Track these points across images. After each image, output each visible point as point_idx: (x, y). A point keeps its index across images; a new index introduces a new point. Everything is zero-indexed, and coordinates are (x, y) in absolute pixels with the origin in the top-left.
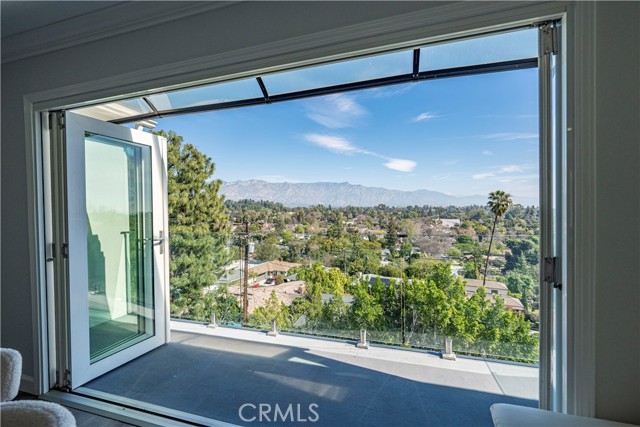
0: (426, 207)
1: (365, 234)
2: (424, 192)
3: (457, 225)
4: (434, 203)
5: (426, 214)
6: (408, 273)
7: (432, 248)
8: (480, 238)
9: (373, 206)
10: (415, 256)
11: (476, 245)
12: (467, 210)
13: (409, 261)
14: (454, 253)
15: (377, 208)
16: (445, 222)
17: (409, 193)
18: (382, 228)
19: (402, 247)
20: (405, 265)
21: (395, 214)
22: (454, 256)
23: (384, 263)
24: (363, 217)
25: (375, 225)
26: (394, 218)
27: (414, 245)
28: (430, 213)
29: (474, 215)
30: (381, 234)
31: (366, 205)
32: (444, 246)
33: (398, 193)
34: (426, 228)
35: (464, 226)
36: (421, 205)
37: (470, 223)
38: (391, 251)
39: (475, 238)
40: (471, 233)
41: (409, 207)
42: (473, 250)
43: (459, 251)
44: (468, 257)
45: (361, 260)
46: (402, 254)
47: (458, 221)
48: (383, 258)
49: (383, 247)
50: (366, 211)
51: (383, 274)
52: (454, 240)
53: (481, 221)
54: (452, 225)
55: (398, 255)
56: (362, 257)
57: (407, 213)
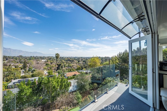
0: (36, 57)
1: (13, 66)
2: (36, 53)
3: (45, 61)
4: (39, 55)
5: (37, 58)
6: (33, 76)
7: (39, 68)
8: (51, 64)
9: (16, 56)
10: (34, 70)
11: (50, 65)
12: (48, 57)
13: (32, 72)
14: (45, 68)
15: (19, 57)
16: (42, 60)
17: (31, 52)
18: (21, 63)
19: (29, 68)
20: (31, 74)
21: (26, 58)
22: (45, 69)
23: (22, 74)
24: (12, 60)
25: (18, 62)
26: (26, 60)
27: (33, 67)
28: (38, 58)
29: (50, 58)
30: (21, 65)
31: (13, 55)
32: (43, 67)
33: (27, 52)
34: (37, 62)
35: (47, 61)
36: (35, 56)
37: (49, 60)
38: (25, 70)
39: (50, 64)
40: (49, 63)
41: (31, 57)
42: (50, 67)
43: (46, 67)
44: (49, 68)
45: (12, 75)
46: (29, 70)
47: (46, 60)
48: (22, 73)
49: (21, 69)
50: (13, 58)
51: (22, 78)
52: (45, 65)
53: (51, 60)
54: (44, 61)
55: (28, 71)
56: (12, 74)
57: (30, 58)
